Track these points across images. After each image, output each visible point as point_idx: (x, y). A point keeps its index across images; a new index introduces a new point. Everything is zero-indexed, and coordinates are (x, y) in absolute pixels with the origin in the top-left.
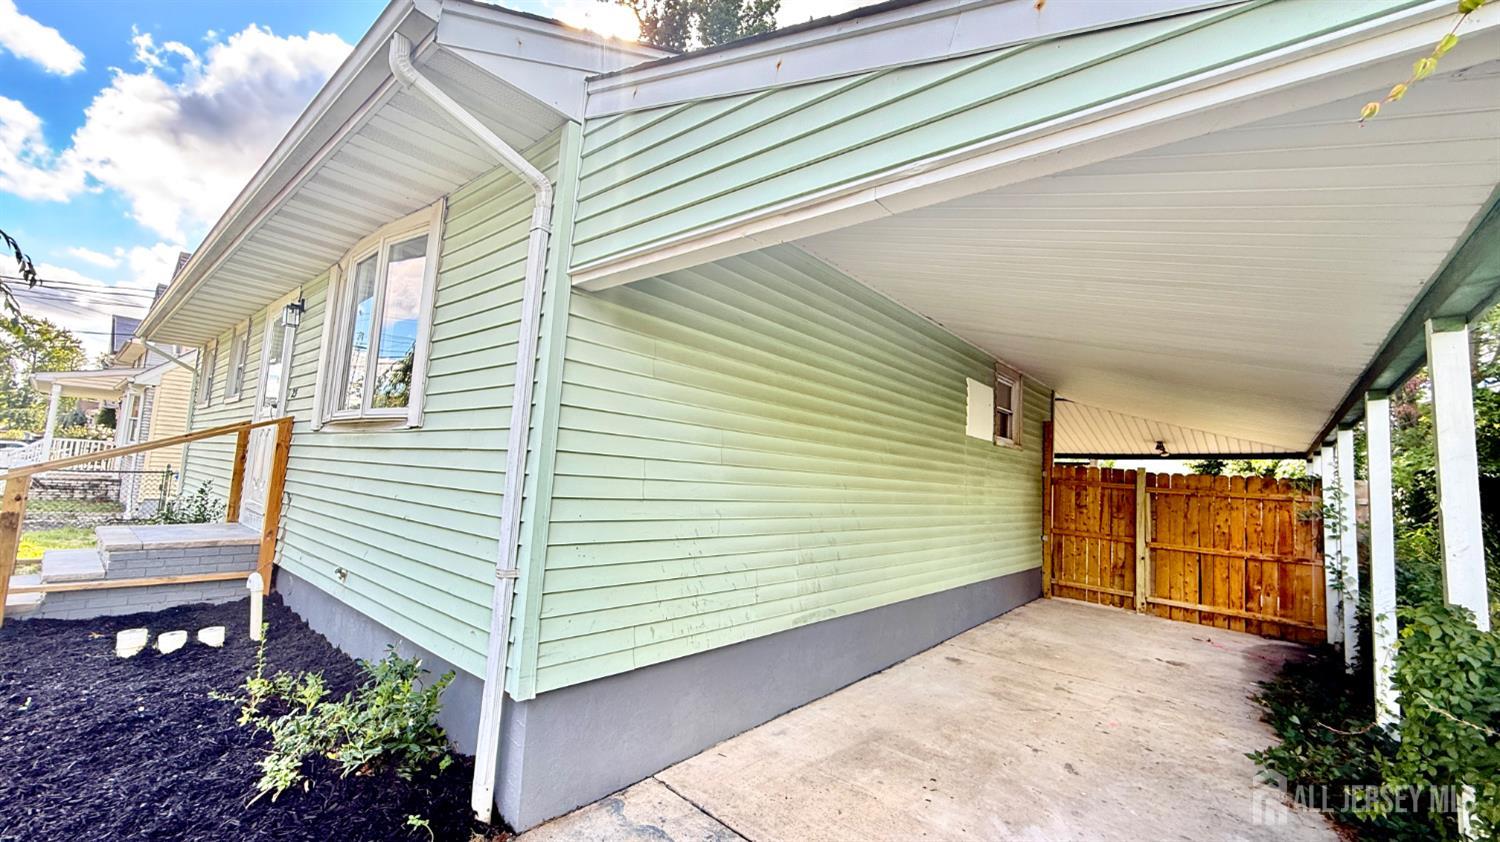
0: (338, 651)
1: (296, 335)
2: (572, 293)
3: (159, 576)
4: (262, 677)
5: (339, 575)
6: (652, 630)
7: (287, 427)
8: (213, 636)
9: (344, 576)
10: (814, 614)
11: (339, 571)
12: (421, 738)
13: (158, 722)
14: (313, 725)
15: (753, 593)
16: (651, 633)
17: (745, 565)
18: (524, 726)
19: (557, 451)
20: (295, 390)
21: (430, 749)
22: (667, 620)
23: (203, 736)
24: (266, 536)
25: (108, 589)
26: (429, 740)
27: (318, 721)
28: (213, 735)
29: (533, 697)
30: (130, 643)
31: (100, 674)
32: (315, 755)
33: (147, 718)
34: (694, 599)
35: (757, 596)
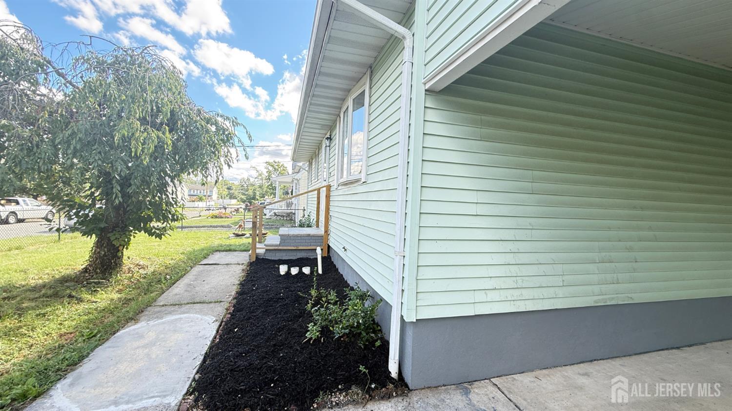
0: (346, 282)
1: (330, 150)
2: (425, 94)
3: (294, 246)
4: (316, 289)
5: (344, 250)
6: (486, 294)
7: (329, 188)
8: (306, 270)
9: (346, 250)
10: (613, 299)
11: (344, 248)
12: (367, 329)
13: (285, 300)
14: (326, 313)
15: (560, 278)
16: (485, 295)
17: (553, 260)
18: (412, 335)
19: (422, 187)
20: (330, 173)
21: (371, 335)
22: (495, 289)
23: (296, 309)
24: (325, 233)
25: (281, 250)
26: (371, 330)
27: (328, 312)
28: (299, 309)
29: (415, 321)
30: (283, 269)
31: (275, 280)
32: (327, 327)
33: (283, 299)
34: (515, 278)
35: (563, 281)
